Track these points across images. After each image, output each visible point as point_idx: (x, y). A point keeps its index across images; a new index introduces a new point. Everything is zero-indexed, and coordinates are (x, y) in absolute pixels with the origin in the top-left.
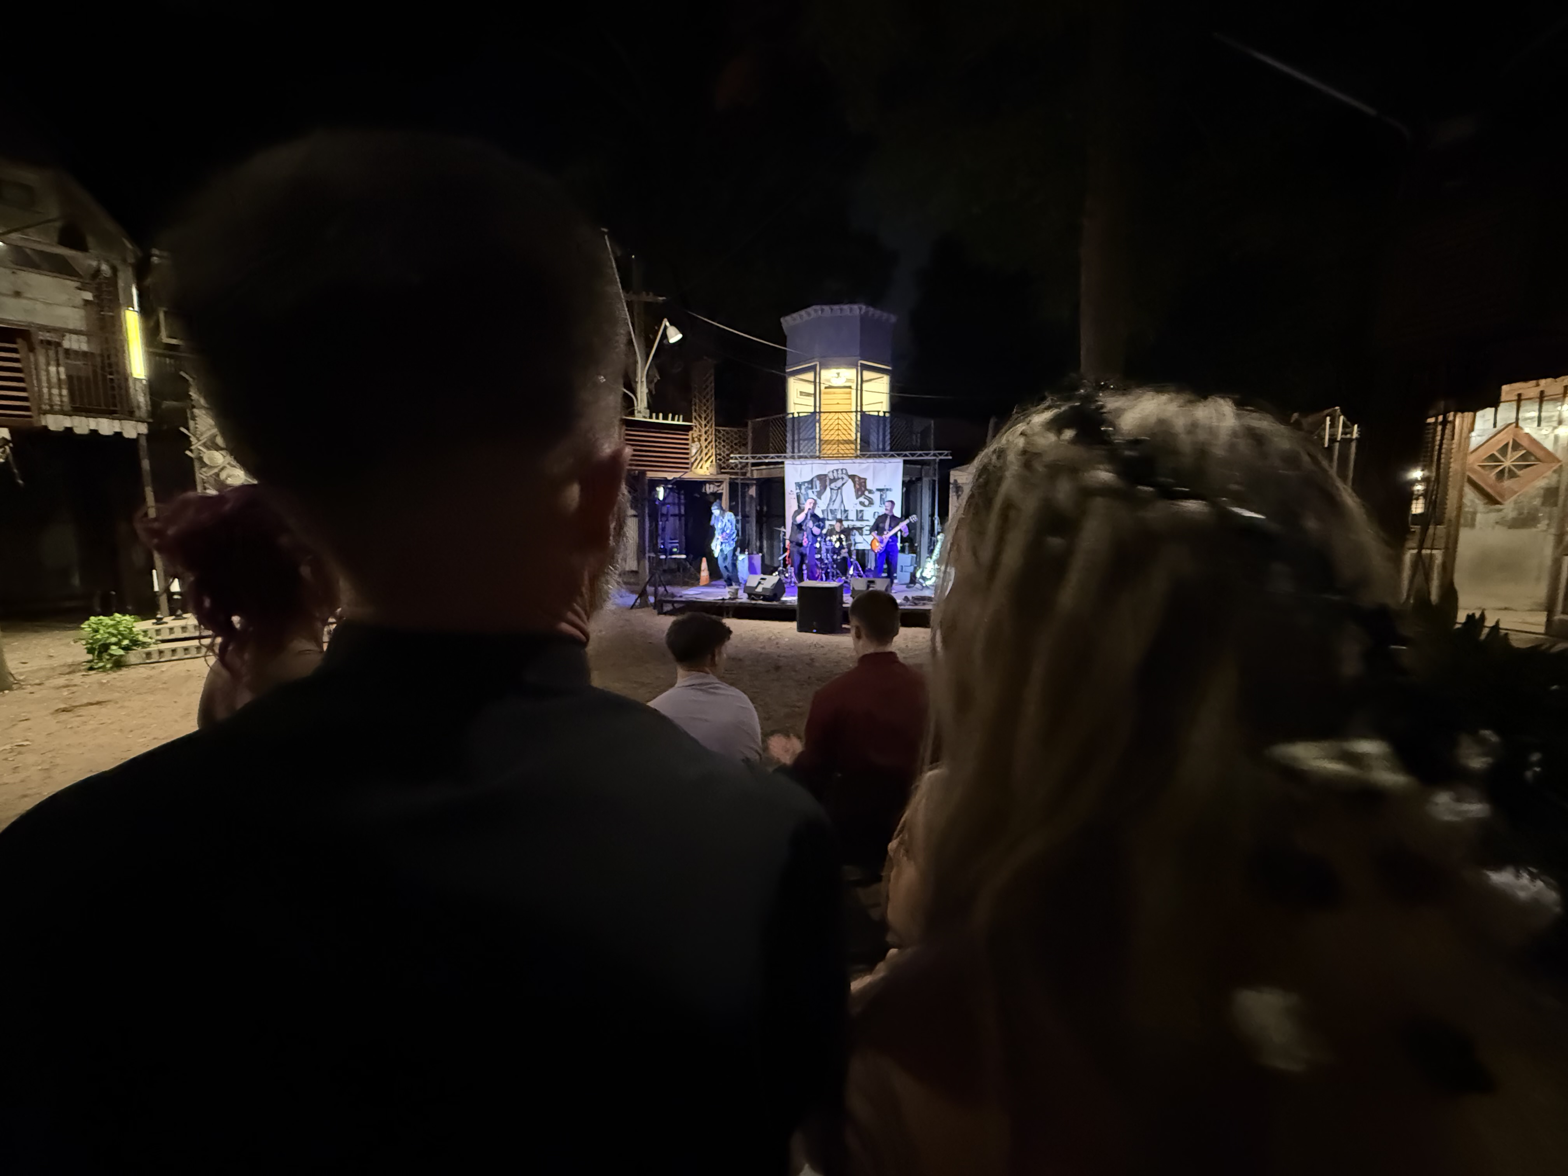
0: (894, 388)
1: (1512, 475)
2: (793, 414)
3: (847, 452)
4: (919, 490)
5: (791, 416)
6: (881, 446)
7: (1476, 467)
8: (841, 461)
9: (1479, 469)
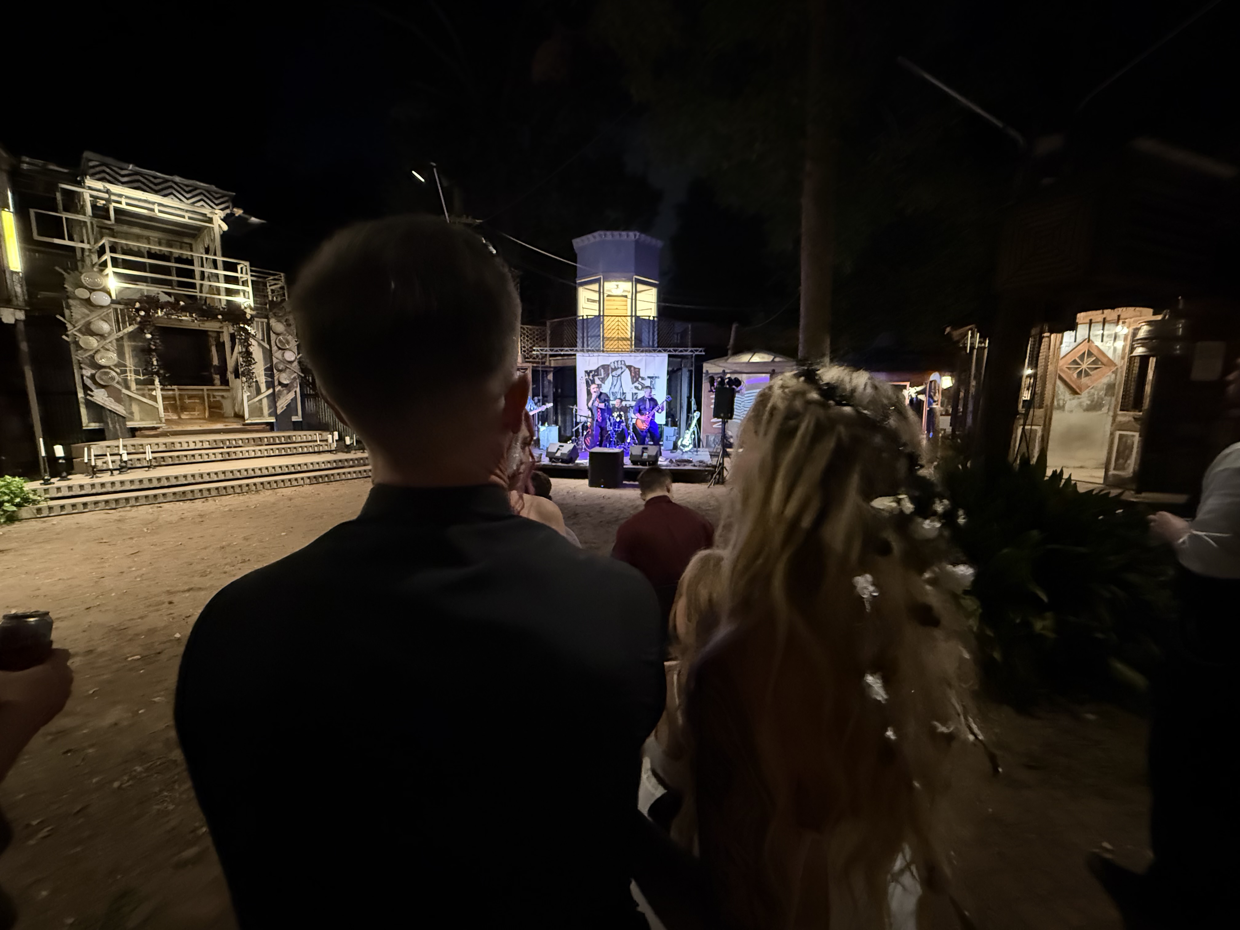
0: (661, 299)
1: (1087, 374)
2: (583, 316)
3: (625, 347)
4: (679, 378)
5: (581, 318)
6: (651, 344)
7: (1064, 368)
8: (621, 354)
9: (1067, 370)
